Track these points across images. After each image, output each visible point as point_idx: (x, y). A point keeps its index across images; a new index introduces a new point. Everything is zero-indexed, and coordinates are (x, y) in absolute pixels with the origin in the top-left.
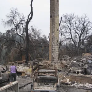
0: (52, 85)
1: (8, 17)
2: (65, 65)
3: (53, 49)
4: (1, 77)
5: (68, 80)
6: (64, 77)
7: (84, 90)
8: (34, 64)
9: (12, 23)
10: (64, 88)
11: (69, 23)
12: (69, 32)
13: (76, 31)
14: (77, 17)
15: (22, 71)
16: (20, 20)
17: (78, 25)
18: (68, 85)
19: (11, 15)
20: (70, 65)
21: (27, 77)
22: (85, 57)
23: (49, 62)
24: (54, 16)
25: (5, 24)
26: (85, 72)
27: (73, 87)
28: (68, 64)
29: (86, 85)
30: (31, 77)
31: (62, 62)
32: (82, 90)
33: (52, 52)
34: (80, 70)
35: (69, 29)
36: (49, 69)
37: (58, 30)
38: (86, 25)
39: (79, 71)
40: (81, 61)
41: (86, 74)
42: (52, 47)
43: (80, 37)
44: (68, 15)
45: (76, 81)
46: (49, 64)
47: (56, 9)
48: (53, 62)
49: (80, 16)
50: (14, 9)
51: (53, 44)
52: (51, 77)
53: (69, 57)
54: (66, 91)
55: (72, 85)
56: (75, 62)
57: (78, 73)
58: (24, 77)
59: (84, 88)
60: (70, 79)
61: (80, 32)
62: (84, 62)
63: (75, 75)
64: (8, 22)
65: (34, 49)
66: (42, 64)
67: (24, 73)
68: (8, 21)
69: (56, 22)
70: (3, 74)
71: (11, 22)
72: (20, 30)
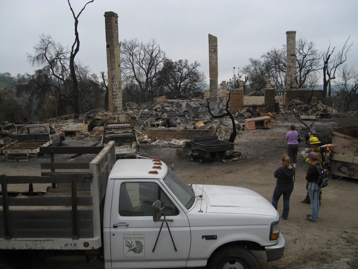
0: (128, 145)
1: (37, 49)
2: (132, 116)
3: (115, 94)
4: (51, 140)
5: (146, 136)
6: (140, 132)
7: (171, 149)
8: (89, 118)
9: (45, 58)
10: (143, 149)
11: (130, 54)
12: (131, 67)
13: (141, 65)
14: (141, 45)
15: (76, 129)
16: (56, 53)
17: (143, 56)
18: (148, 144)
19: (42, 46)
20: (139, 116)
21: (84, 138)
22: (159, 103)
23: (110, 114)
24: (112, 45)
25: (34, 61)
26: (168, 123)
27: (156, 145)
28: (136, 115)
29: (173, 142)
30: (91, 137)
31: (128, 112)
32: (169, 148)
33: (114, 99)
34: (161, 122)
35: (130, 64)
36: (112, 123)
37: (119, 65)
38: (156, 57)
39: (159, 123)
40: (154, 108)
41: (169, 127)
42: (113, 92)
43: (147, 74)
44: (128, 42)
45: (157, 138)
46: (110, 117)
47: (114, 34)
48: (115, 113)
49: (145, 43)
50: (46, 37)
51: (113, 86)
52: (124, 134)
53: (136, 104)
54: (148, 152)
55: (154, 143)
56: (146, 110)
57: (158, 125)
58: (81, 139)
59: (171, 146)
60: (150, 135)
61: (147, 67)
62: (158, 110)
63: (154, 129)
64: (38, 58)
65: (81, 97)
66: (100, 118)
67: (79, 132)
68: (37, 56)
69: (115, 54)
70: (52, 136)
71: (43, 57)
72: (57, 69)
